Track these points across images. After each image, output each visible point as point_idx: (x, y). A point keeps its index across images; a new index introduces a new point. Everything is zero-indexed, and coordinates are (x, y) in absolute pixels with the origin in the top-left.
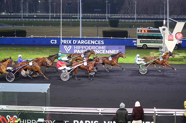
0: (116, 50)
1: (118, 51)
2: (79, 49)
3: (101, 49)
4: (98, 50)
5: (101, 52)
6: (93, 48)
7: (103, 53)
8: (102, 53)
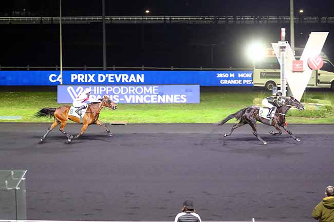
0: (179, 96)
1: (185, 96)
2: (99, 94)
3: (147, 93)
4: (141, 94)
5: (148, 99)
6: (130, 91)
7: (153, 101)
8: (149, 102)
